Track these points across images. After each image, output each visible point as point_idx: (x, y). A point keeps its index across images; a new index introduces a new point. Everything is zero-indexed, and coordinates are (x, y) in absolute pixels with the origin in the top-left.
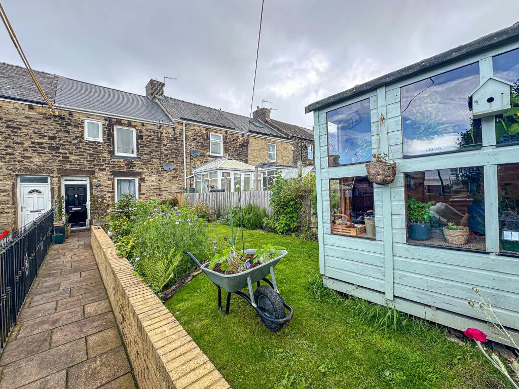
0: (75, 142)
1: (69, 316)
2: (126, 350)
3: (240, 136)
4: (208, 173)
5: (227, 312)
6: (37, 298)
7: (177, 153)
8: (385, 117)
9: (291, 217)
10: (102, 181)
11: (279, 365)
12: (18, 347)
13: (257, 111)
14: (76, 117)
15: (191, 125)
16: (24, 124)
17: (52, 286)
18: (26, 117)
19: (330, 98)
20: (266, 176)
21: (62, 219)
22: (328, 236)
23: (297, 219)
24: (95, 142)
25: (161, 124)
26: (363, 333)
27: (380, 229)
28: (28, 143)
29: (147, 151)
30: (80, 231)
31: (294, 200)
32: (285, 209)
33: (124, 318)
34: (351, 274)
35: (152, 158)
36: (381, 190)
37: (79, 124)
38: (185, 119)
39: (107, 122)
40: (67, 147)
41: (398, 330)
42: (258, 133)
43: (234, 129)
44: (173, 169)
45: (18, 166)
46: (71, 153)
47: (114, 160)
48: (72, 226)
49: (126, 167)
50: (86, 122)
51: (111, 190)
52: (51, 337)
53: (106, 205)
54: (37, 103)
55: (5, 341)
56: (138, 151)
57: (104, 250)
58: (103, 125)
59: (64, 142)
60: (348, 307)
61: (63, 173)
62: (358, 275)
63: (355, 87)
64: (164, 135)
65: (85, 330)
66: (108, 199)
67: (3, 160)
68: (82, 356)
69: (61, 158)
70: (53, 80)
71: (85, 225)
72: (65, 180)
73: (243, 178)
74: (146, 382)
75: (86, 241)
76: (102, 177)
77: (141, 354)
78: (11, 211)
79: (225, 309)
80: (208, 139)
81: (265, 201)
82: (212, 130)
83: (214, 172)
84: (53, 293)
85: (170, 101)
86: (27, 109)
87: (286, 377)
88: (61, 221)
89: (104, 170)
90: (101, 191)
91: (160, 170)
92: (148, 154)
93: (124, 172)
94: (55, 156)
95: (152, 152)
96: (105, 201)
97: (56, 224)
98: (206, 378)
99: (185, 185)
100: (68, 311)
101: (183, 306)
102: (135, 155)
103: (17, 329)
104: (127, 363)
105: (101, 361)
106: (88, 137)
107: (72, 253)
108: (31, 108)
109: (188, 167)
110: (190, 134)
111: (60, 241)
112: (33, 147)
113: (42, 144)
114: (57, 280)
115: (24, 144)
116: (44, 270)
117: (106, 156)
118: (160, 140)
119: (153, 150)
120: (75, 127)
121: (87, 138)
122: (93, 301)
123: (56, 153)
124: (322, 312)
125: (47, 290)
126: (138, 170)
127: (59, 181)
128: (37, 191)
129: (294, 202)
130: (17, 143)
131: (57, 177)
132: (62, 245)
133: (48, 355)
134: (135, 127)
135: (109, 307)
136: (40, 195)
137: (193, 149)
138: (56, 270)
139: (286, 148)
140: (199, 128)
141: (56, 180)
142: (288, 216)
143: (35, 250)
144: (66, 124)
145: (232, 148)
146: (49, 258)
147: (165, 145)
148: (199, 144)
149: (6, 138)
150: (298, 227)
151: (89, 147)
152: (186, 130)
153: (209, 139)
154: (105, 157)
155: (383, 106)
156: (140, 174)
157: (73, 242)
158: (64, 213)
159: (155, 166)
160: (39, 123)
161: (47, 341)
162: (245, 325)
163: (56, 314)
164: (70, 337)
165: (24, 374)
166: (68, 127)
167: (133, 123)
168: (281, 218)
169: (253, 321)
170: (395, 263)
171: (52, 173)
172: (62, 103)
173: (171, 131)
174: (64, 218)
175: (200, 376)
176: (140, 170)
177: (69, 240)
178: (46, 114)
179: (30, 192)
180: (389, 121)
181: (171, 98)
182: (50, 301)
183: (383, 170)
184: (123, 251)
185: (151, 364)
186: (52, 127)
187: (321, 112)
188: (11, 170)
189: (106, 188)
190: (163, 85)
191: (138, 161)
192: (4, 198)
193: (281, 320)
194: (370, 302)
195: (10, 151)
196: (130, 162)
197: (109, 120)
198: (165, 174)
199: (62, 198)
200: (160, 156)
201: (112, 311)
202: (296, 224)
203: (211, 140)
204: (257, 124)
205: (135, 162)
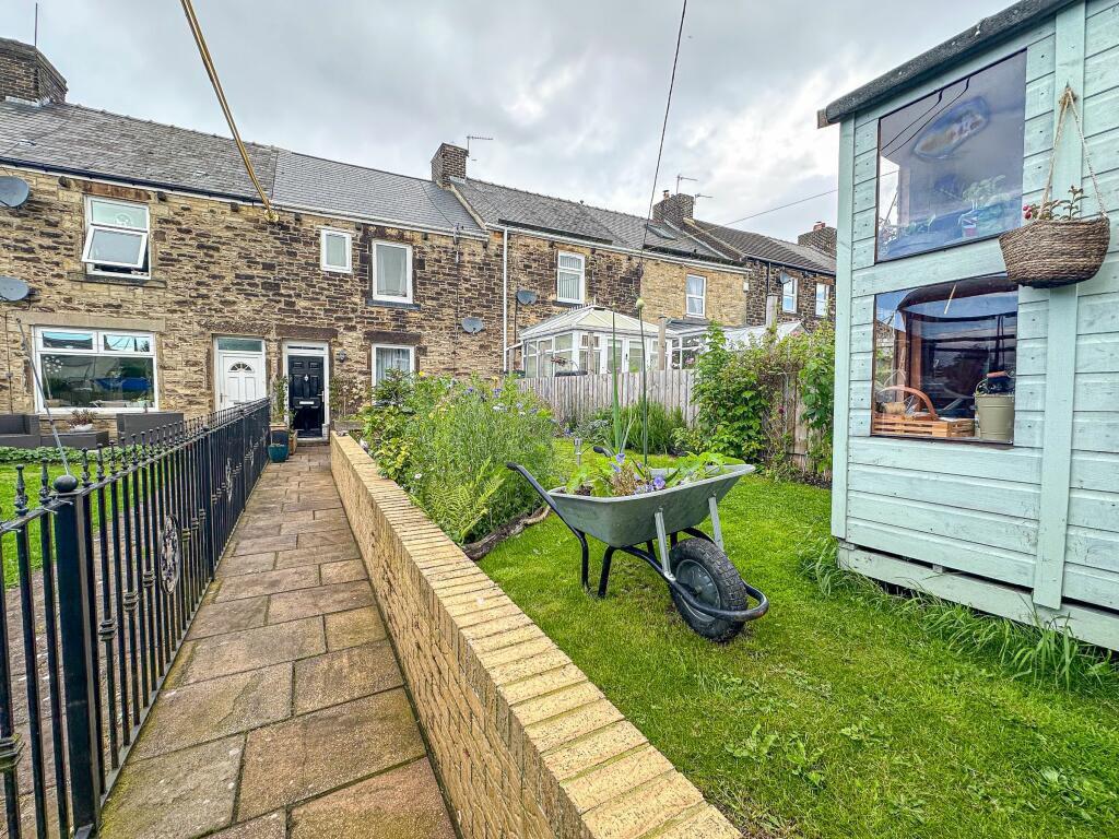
0: (306, 274)
1: (296, 577)
2: (394, 647)
3: (624, 258)
4: (552, 338)
5: (602, 592)
6: (244, 543)
7: (488, 297)
8: (1079, 93)
9: (742, 429)
10: (350, 350)
11: (733, 708)
12: (217, 614)
13: (662, 204)
14: (308, 223)
15: (519, 236)
16: (223, 240)
17: (268, 527)
18: (227, 227)
19: (895, 73)
20: (680, 347)
21: (283, 418)
22: (863, 441)
23: (758, 433)
24: (337, 274)
25: (460, 234)
26: (962, 678)
27: (1030, 417)
28: (230, 278)
29: (432, 291)
30: (312, 444)
31: (753, 387)
32: (729, 409)
33: (391, 585)
34: (925, 537)
35: (443, 306)
36: (1042, 307)
37: (312, 238)
38: (508, 223)
39: (360, 234)
40: (292, 283)
41: (1073, 684)
42: (664, 251)
43: (610, 242)
44: (482, 331)
45: (216, 320)
46: (299, 296)
47: (372, 309)
48: (299, 435)
49: (393, 323)
50: (324, 233)
51: (365, 368)
52: (268, 608)
53: (356, 397)
54: (244, 199)
55: (197, 602)
56: (415, 292)
57: (355, 467)
58: (353, 239)
59: (287, 274)
60: (909, 618)
61: (286, 332)
62: (948, 542)
63: (983, 23)
64: (466, 258)
65: (322, 603)
66: (360, 386)
67: (193, 308)
68: (317, 646)
69: (282, 305)
70: (270, 157)
71: (321, 435)
72: (290, 347)
73: (626, 350)
74: (435, 700)
75: (322, 461)
76: (351, 341)
77: (425, 647)
78: (206, 400)
79: (596, 588)
80: (553, 265)
81: (679, 394)
82: (563, 245)
83: (564, 335)
84: (270, 539)
85: (478, 187)
86: (229, 212)
87: (754, 733)
88: (282, 422)
89: (353, 328)
90: (348, 371)
91: (456, 330)
92: (433, 299)
93: (388, 333)
94: (272, 300)
95: (441, 294)
96: (354, 390)
97: (275, 426)
98: (568, 693)
99: (505, 363)
100: (295, 570)
101: (506, 574)
102: (409, 300)
103: (215, 586)
104: (396, 670)
105: (350, 658)
106: (328, 263)
107: (299, 478)
108: (235, 209)
109: (512, 325)
110: (517, 254)
111: (281, 457)
112: (238, 284)
113: (252, 277)
114: (277, 519)
115: (224, 277)
116: (255, 501)
117: (357, 300)
118: (458, 270)
119: (445, 290)
120: (306, 244)
121: (325, 266)
122: (335, 560)
123: (274, 295)
124: (840, 619)
125: (260, 532)
126: (414, 330)
127: (280, 348)
128: (244, 366)
129: (753, 393)
130: (214, 277)
131: (276, 340)
132: (283, 465)
133: (263, 634)
134: (410, 241)
135: (363, 571)
136: (248, 374)
137: (522, 288)
138: (273, 503)
139: (729, 286)
140: (536, 243)
141: (274, 346)
142: (736, 425)
143: (242, 462)
144: (292, 239)
145: (604, 285)
146: (264, 483)
147: (466, 280)
148: (536, 277)
149: (197, 267)
150: (759, 451)
151: (329, 285)
152: (509, 247)
153: (556, 266)
154: (356, 304)
155: (1074, 63)
156: (417, 338)
157: (301, 462)
158: (287, 408)
159: (448, 323)
160: (248, 237)
161: (262, 610)
162: (646, 622)
163: (274, 573)
164: (298, 612)
165: (226, 658)
166: (294, 244)
167: (407, 234)
168: (720, 427)
169: (663, 617)
170: (1074, 510)
171: (268, 332)
172: (286, 197)
173: (479, 248)
174: (287, 418)
175: (555, 687)
176: (419, 330)
177: (294, 458)
178: (257, 221)
179: (234, 368)
180: (1090, 103)
181: (480, 182)
182: (266, 550)
183: (1063, 238)
184: (389, 467)
185: (449, 662)
186: (267, 247)
187: (862, 121)
188: (205, 326)
189: (356, 365)
190: (466, 153)
191: (414, 311)
192: (195, 376)
193: (737, 613)
194: (977, 612)
195: (203, 291)
196: (399, 313)
197: (363, 228)
198: (464, 340)
199: (285, 381)
200: (457, 303)
201: (368, 580)
202: (755, 445)
203: (561, 268)
204: (663, 232)
205: (410, 314)
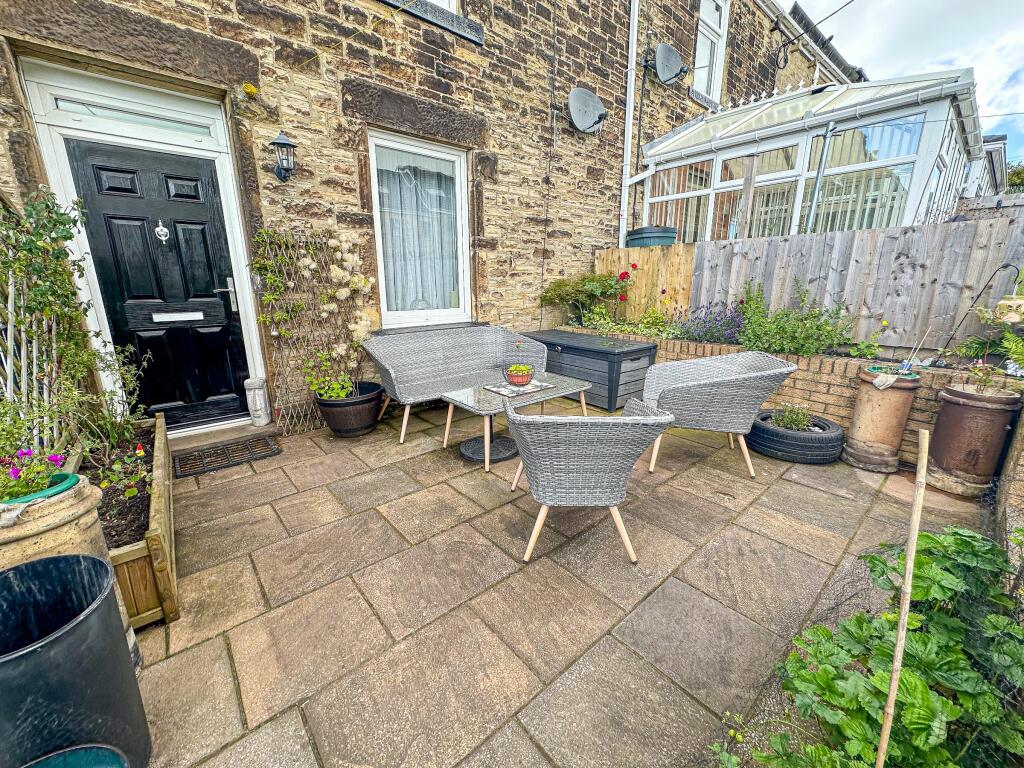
10: (304, 137)
49: (420, 70)
51: (352, 204)
66: (348, 260)
71: (246, 411)
80: (695, 5)
90: (306, 210)
91: (550, 121)
93: (408, 101)
99: (624, 215)
109: (636, 130)
126: (470, 104)
153: (698, 6)
159: (536, 98)
176: (480, 107)
191: (467, 45)
200: (553, 46)
203: (700, 18)
205: (457, 51)
